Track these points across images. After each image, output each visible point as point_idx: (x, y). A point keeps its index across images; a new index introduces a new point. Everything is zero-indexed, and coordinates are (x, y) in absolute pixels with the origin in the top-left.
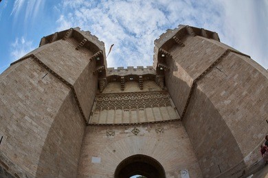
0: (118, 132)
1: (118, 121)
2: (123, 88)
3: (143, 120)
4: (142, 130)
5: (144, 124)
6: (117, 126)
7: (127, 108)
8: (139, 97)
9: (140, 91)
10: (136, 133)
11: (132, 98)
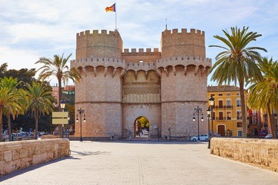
0: (135, 107)
1: (135, 101)
2: (136, 78)
3: (145, 102)
4: (144, 106)
5: (145, 104)
6: (134, 104)
7: (138, 93)
8: (145, 86)
9: (146, 81)
10: (142, 107)
11: (141, 86)
